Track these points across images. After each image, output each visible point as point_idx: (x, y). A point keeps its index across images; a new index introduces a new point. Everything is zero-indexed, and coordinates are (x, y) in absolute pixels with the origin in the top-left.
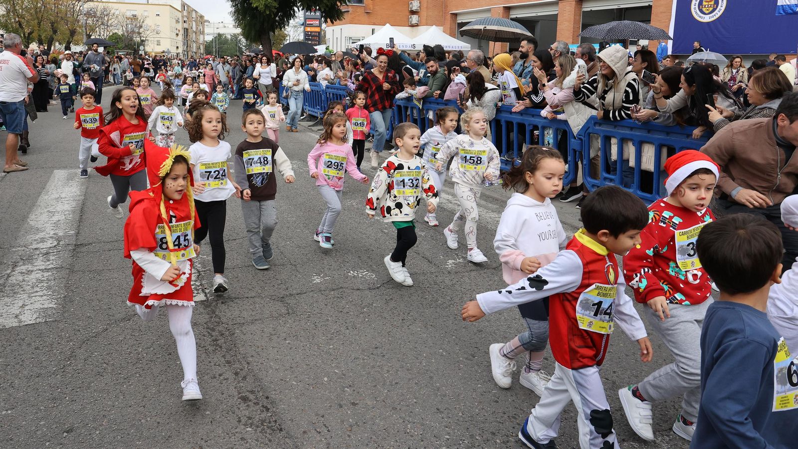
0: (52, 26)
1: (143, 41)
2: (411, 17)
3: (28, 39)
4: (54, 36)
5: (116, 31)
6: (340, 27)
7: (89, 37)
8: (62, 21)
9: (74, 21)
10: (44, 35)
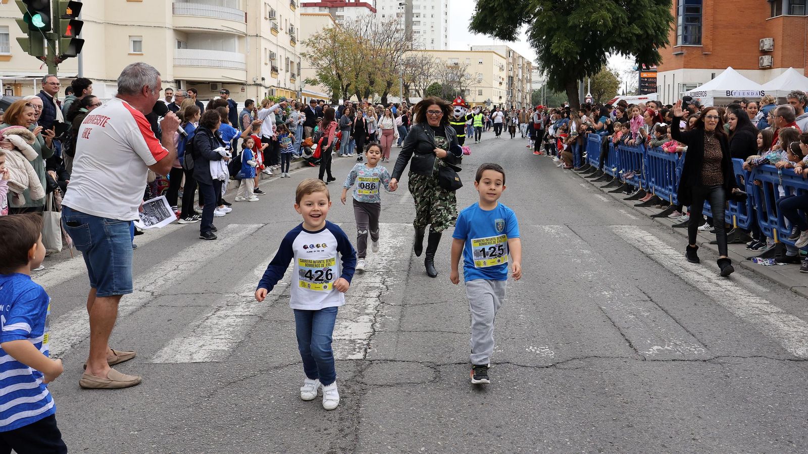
0: (369, 77)
1: (463, 91)
2: (762, 58)
3: (345, 91)
4: (370, 88)
5: (435, 81)
6: (672, 72)
7: (406, 87)
8: (379, 72)
9: (390, 71)
10: (360, 86)
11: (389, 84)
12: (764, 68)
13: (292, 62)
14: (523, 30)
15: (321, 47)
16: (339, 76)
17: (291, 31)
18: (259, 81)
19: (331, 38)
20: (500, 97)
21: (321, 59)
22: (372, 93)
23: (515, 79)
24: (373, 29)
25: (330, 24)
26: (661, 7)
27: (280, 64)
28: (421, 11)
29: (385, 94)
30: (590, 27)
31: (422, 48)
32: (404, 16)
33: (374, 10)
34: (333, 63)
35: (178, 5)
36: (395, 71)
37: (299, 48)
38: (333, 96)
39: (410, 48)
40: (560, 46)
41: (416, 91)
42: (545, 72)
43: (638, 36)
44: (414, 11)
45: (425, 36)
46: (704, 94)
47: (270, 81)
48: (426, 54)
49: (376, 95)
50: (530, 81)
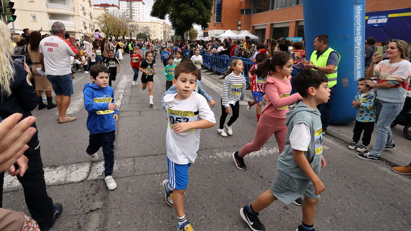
0: (118, 30)
2: (238, 27)
3: (110, 35)
4: (119, 34)
5: (140, 32)
6: (213, 30)
7: (131, 34)
8: (122, 29)
9: (125, 29)
10: (115, 33)
11: (125, 33)
12: (239, 30)
13: (91, 25)
14: (167, 16)
15: (101, 20)
16: (108, 30)
17: (90, 14)
18: (80, 31)
19: (104, 17)
20: (161, 38)
21: (101, 24)
22: (119, 36)
23: (166, 32)
24: (119, 14)
25: (104, 12)
26: (209, 10)
27: (87, 26)
28: (135, 9)
29: (124, 36)
30: (187, 16)
31: (136, 21)
32: (129, 10)
33: (119, 8)
34: (106, 26)
35: (48, 4)
36: (127, 28)
37: (94, 20)
38: (106, 37)
39: (132, 21)
40: (178, 21)
41: (134, 35)
42: (174, 29)
43: (202, 19)
44: (133, 9)
45: (136, 17)
46: (221, 37)
47: (84, 31)
48: (137, 23)
49: (121, 37)
50: (170, 32)
